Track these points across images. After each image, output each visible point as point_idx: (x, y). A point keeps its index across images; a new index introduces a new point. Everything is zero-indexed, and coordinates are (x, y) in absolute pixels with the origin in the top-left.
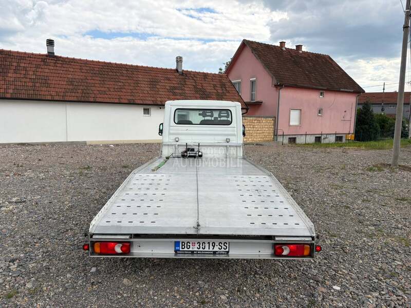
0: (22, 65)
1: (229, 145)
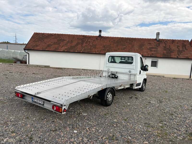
0: (89, 40)
1: (130, 74)
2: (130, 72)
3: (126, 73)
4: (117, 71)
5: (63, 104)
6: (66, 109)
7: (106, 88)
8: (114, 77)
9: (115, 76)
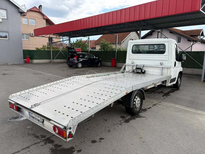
1: (162, 67)
2: (161, 64)
3: (157, 66)
4: (144, 64)
5: (68, 126)
6: (72, 133)
7: (132, 92)
8: (141, 72)
9: (142, 70)
